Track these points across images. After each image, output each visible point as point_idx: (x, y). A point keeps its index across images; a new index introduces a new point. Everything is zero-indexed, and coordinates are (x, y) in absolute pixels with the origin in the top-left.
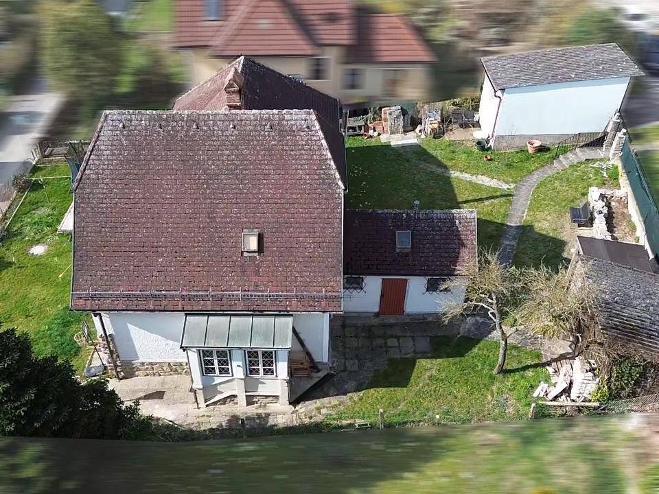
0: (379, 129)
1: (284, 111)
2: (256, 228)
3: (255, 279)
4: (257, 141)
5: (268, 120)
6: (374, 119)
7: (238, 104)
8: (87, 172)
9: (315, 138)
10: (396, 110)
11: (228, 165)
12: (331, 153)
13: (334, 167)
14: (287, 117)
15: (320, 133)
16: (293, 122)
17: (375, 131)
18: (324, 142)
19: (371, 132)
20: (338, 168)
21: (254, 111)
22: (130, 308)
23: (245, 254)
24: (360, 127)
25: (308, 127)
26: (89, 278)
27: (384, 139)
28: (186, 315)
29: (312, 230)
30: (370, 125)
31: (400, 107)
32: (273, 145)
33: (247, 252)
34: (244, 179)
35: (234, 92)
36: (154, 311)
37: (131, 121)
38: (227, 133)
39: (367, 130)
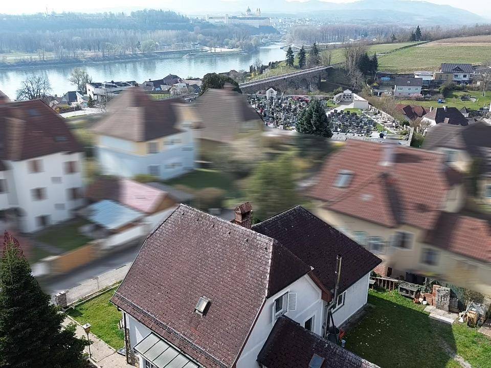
0: (429, 300)
1: (258, 234)
2: (210, 298)
3: (193, 330)
4: (237, 245)
5: (248, 236)
6: (426, 291)
7: (240, 222)
8: (157, 232)
9: (267, 257)
10: (445, 290)
11: (216, 254)
12: (270, 270)
13: (268, 279)
14: (258, 238)
15: (271, 254)
16: (260, 242)
17: (425, 300)
18: (270, 261)
19: (421, 300)
20: (270, 282)
21: (243, 228)
22: (131, 313)
23: (197, 311)
24: (412, 292)
25: (266, 249)
26: (127, 288)
27: (428, 309)
28: (152, 333)
29: (237, 314)
30: (422, 294)
31: (449, 289)
32: (243, 251)
33: (199, 311)
34: (219, 265)
35: (239, 213)
36: (139, 321)
37: (188, 212)
38: (225, 235)
39: (418, 296)
